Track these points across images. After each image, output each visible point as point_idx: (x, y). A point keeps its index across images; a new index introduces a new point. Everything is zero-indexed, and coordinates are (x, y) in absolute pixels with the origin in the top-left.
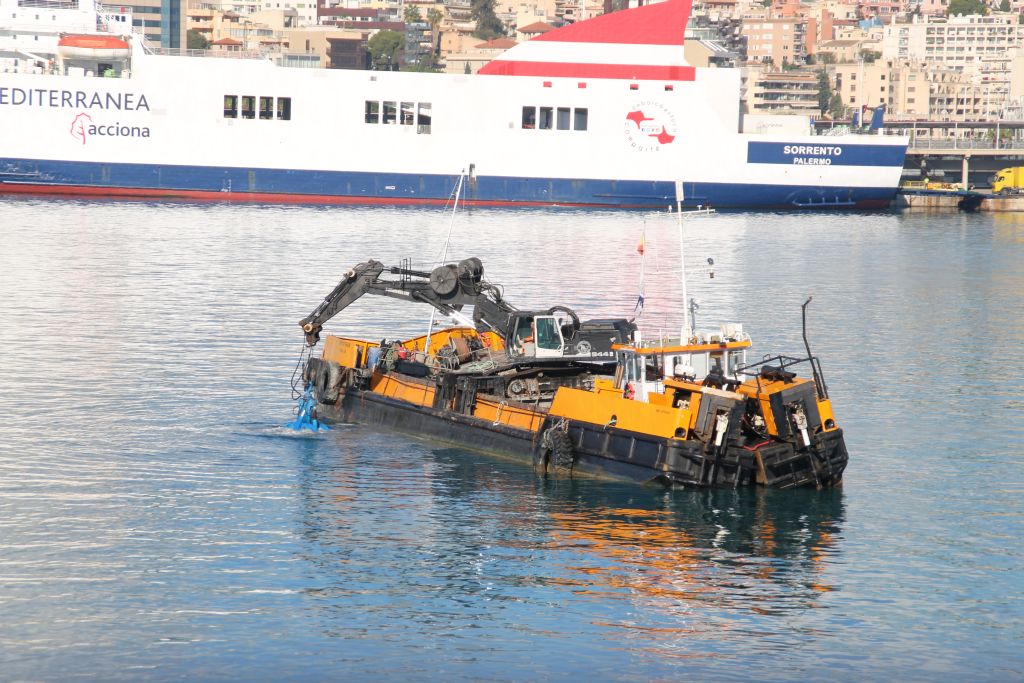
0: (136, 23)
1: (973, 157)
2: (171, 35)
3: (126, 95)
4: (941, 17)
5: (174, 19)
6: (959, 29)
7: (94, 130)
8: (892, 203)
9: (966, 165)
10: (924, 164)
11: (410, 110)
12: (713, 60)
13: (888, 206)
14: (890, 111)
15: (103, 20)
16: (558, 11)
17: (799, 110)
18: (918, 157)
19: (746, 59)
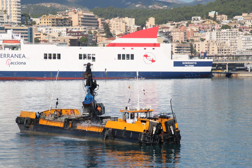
0: (22, 37)
1: (229, 64)
2: (30, 39)
3: (20, 54)
4: (220, 30)
5: (31, 35)
6: (224, 33)
7: (12, 63)
8: (209, 75)
9: (227, 66)
10: (217, 66)
11: (90, 56)
12: (164, 41)
13: (209, 76)
14: (208, 53)
15: (13, 36)
16: (126, 30)
17: (185, 53)
18: (216, 64)
19: (172, 41)
